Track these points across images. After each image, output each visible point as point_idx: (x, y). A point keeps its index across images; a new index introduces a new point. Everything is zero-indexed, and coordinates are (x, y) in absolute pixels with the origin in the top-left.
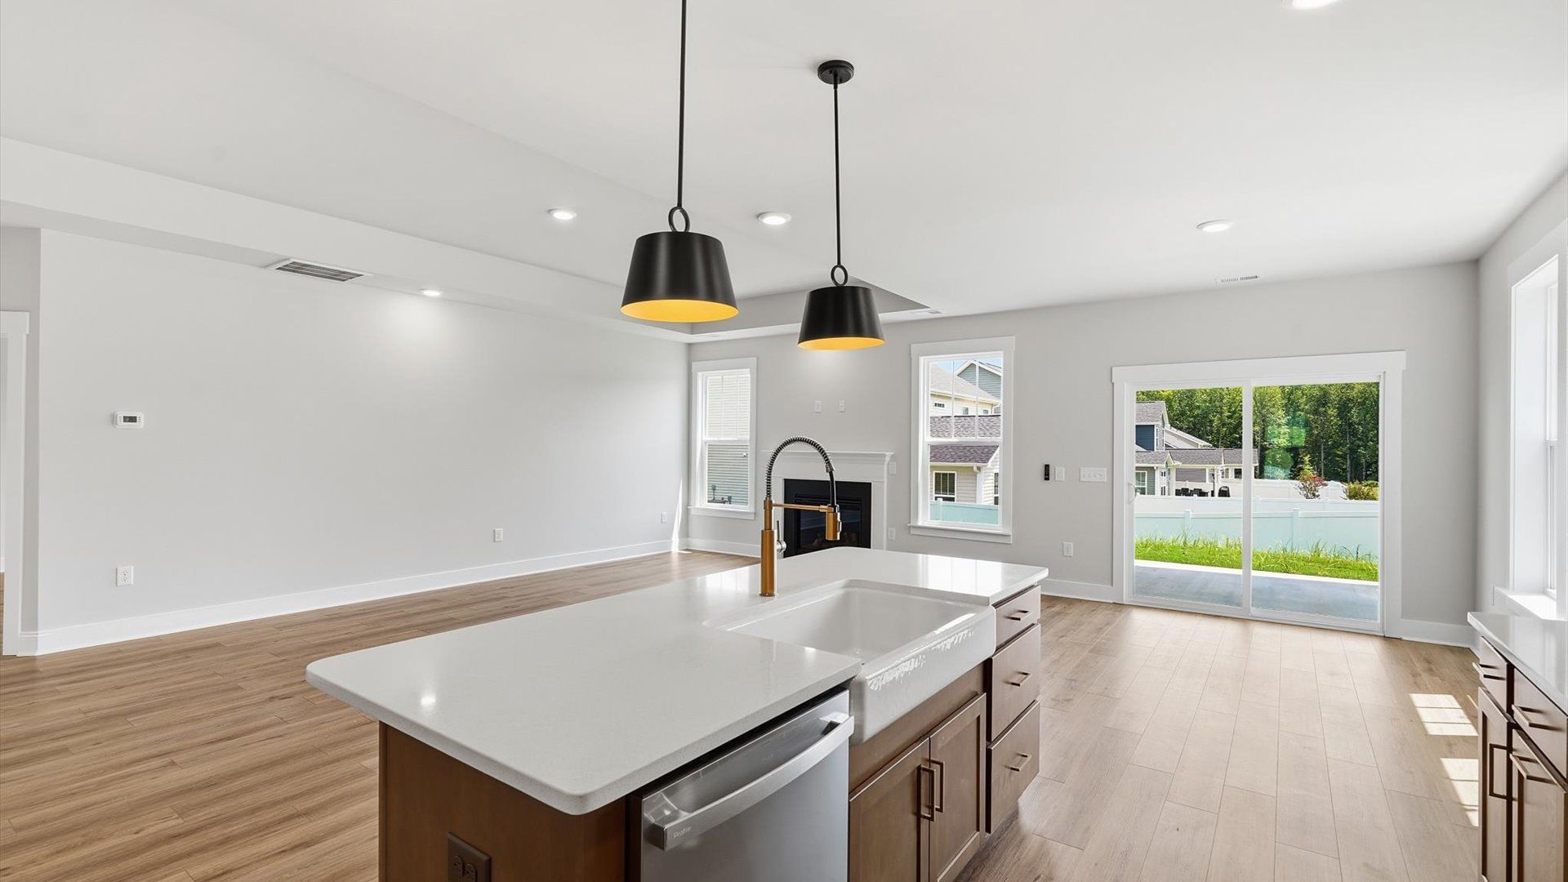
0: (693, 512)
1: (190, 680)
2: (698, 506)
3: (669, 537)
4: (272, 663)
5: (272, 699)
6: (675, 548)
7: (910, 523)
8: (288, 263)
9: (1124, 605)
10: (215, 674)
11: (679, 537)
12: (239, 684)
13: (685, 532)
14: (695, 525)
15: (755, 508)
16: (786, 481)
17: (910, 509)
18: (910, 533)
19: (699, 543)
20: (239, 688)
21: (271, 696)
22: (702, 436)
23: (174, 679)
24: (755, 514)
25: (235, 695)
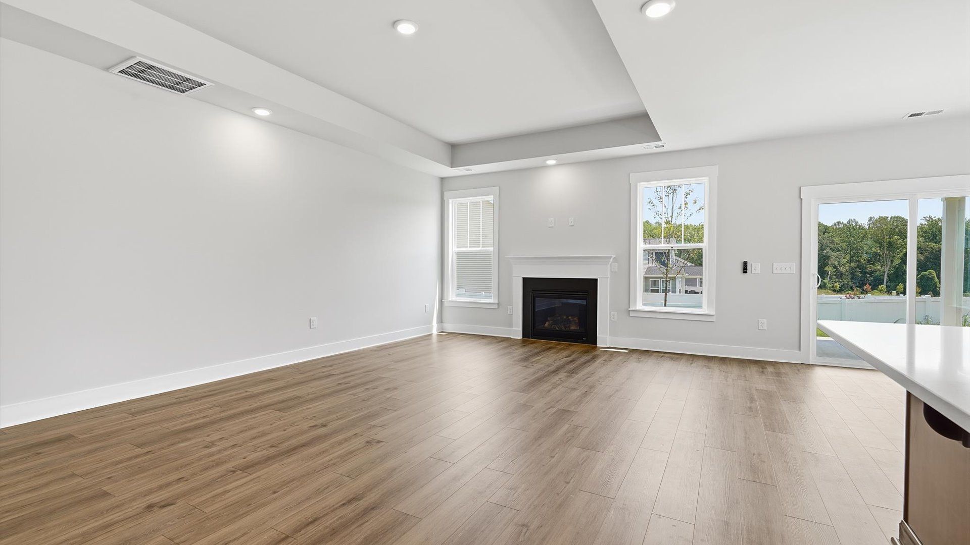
0: (446, 304)
1: (46, 485)
2: (450, 299)
3: (430, 323)
4: (136, 457)
5: (150, 507)
6: (435, 332)
7: (629, 307)
8: (131, 62)
9: (809, 365)
10: (73, 475)
11: (437, 323)
12: (105, 489)
13: (441, 320)
14: (447, 315)
15: (498, 301)
16: (524, 279)
17: (629, 297)
18: (629, 315)
19: (450, 327)
20: (105, 494)
21: (149, 503)
22: (452, 248)
23: (22, 487)
24: (498, 304)
25: (103, 504)
